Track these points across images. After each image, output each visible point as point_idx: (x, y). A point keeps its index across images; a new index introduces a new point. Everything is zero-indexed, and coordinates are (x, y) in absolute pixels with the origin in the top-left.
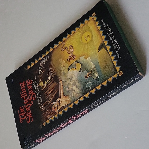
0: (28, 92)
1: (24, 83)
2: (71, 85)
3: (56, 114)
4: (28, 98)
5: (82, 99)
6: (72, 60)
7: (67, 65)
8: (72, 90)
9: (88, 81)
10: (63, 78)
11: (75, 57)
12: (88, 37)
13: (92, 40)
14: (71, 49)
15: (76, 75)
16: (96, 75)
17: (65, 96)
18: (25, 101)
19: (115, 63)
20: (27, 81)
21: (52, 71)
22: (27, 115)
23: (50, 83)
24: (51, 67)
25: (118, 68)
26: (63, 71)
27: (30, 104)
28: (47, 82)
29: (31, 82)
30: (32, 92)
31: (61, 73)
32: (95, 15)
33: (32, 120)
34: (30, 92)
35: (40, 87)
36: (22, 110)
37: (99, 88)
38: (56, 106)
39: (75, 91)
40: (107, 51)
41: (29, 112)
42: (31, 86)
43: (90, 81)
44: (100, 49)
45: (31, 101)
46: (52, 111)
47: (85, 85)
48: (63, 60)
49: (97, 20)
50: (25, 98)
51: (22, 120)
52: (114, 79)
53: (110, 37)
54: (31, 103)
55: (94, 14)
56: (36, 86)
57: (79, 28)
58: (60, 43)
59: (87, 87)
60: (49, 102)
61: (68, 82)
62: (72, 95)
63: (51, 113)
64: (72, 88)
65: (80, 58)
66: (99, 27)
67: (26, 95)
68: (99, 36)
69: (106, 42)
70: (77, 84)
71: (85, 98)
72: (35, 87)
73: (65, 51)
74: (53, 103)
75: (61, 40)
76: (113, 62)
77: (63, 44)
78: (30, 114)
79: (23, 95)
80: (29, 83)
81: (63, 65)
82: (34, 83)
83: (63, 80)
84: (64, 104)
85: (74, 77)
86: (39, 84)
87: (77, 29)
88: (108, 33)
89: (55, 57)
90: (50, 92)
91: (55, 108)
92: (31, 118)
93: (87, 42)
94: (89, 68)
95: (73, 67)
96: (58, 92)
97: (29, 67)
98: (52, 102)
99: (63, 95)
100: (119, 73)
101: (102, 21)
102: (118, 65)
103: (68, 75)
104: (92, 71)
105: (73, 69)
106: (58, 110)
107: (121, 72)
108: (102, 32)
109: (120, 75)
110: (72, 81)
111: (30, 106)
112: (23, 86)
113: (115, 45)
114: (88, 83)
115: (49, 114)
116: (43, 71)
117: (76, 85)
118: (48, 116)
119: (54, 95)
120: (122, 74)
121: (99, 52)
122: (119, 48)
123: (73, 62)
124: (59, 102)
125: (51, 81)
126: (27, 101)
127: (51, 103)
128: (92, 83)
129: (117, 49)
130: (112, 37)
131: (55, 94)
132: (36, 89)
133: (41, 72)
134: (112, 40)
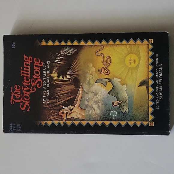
0: (32, 73)
1: (31, 58)
2: (93, 102)
3: (63, 121)
4: (30, 81)
5: (99, 123)
6: (105, 74)
7: (97, 76)
8: (91, 107)
9: (114, 110)
10: (85, 87)
11: (109, 73)
12: (134, 62)
13: (136, 68)
14: (108, 61)
15: (103, 94)
16: (126, 109)
17: (80, 108)
18: (25, 82)
19: (151, 110)
20: (35, 59)
21: (75, 70)
22: (23, 100)
23: (67, 83)
24: (75, 65)
25: (151, 117)
26: (88, 79)
27: (31, 90)
28: (63, 79)
29: (40, 64)
30: (38, 76)
31: (85, 79)
32: (152, 42)
33: (28, 110)
34: (36, 76)
35: (51, 78)
36: (18, 90)
37: (123, 123)
38: (65, 112)
39: (94, 110)
40: (148, 92)
41: (27, 97)
42: (39, 68)
43: (116, 111)
44: (141, 84)
45: (34, 86)
46: (58, 114)
47: (108, 111)
48: (93, 66)
49: (152, 50)
50: (25, 78)
51: (14, 101)
52: (142, 125)
53: (157, 80)
54: (33, 90)
55: (151, 40)
56: (47, 73)
57: (127, 43)
58: (97, 43)
59: (110, 114)
60: (58, 103)
61: (90, 95)
62: (90, 112)
63: (56, 115)
64: (93, 104)
65: (114, 78)
66: (151, 61)
67: (29, 76)
68: (146, 69)
69: (151, 82)
70: (100, 104)
71: (103, 125)
72: (45, 73)
73: (100, 59)
74: (63, 107)
75: (100, 41)
76: (149, 107)
77: (99, 48)
78: (28, 101)
79: (25, 73)
80: (37, 63)
81: (91, 72)
82: (45, 68)
83: (85, 89)
84: (76, 116)
85: (99, 95)
86: (51, 72)
87: (124, 42)
88: (157, 74)
89: (84, 55)
90: (63, 93)
91: (63, 113)
92: (27, 106)
93: (130, 66)
94: (120, 97)
95: (103, 83)
96: (74, 98)
97: (44, 43)
98: (62, 105)
99: (79, 106)
100: (150, 123)
101: (157, 56)
102: (152, 114)
103: (93, 87)
104: (123, 102)
105: (101, 85)
106: (66, 118)
107: (152, 123)
108: (151, 67)
109: (150, 125)
110: (95, 97)
111: (31, 92)
112: (28, 62)
113: (159, 92)
114: (113, 112)
115: (53, 116)
116: (63, 62)
117: (98, 105)
118: (52, 118)
119: (67, 99)
120: (152, 125)
121: (139, 86)
122: (161, 98)
123: (105, 77)
124: (71, 110)
125: (69, 80)
126: (28, 83)
127: (60, 105)
128: (117, 115)
129: (159, 98)
130: (159, 81)
131: (69, 98)
132: (44, 76)
133: (59, 61)
134: (157, 84)
